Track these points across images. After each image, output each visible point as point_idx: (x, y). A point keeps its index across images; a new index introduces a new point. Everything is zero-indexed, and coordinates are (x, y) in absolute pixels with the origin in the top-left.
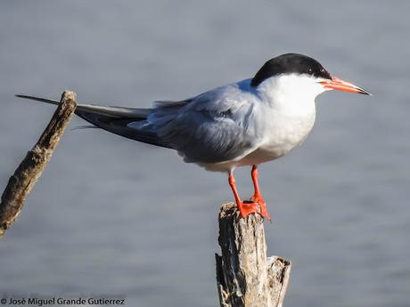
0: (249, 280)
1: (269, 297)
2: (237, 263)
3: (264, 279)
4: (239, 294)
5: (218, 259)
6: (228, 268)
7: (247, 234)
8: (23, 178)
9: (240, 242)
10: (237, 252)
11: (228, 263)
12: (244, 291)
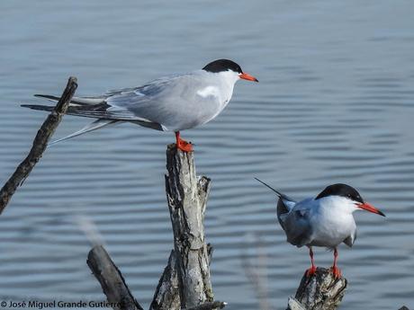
0: (185, 191)
1: (198, 201)
2: (178, 180)
3: (195, 190)
4: (180, 199)
5: (167, 178)
6: (173, 183)
7: (184, 162)
8: (46, 131)
9: (180, 167)
10: (178, 174)
11: (172, 180)
12: (183, 197)
